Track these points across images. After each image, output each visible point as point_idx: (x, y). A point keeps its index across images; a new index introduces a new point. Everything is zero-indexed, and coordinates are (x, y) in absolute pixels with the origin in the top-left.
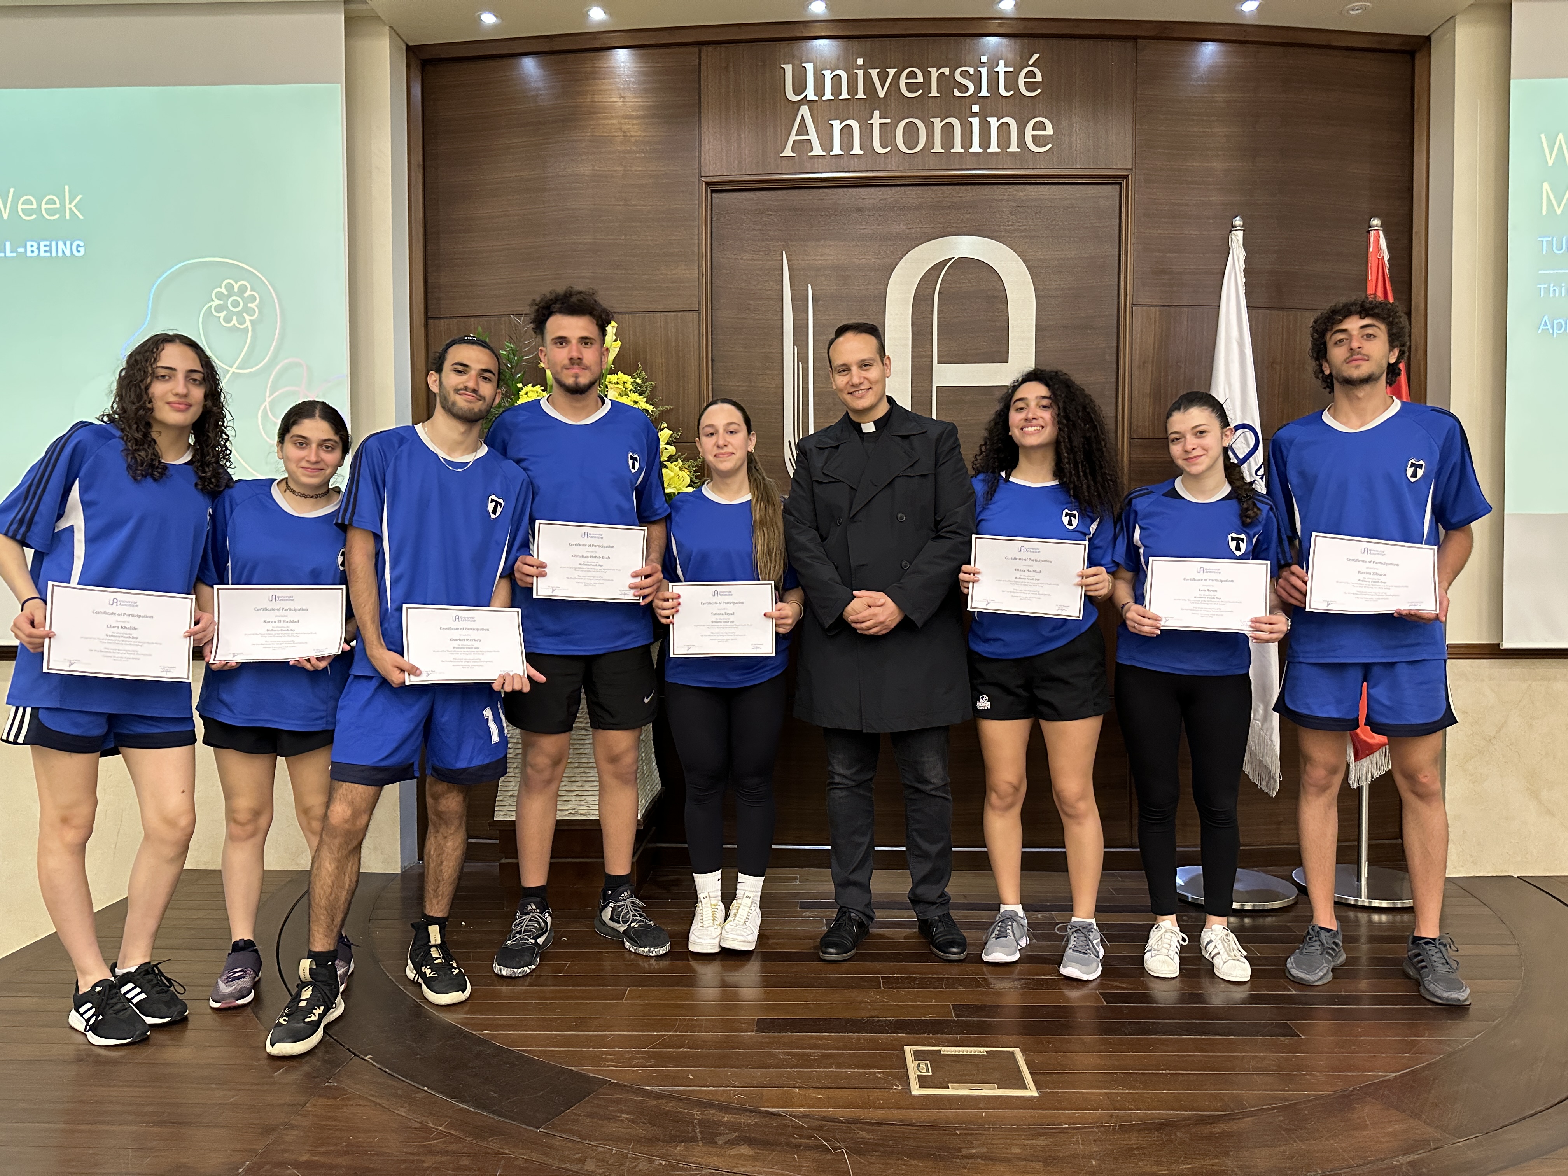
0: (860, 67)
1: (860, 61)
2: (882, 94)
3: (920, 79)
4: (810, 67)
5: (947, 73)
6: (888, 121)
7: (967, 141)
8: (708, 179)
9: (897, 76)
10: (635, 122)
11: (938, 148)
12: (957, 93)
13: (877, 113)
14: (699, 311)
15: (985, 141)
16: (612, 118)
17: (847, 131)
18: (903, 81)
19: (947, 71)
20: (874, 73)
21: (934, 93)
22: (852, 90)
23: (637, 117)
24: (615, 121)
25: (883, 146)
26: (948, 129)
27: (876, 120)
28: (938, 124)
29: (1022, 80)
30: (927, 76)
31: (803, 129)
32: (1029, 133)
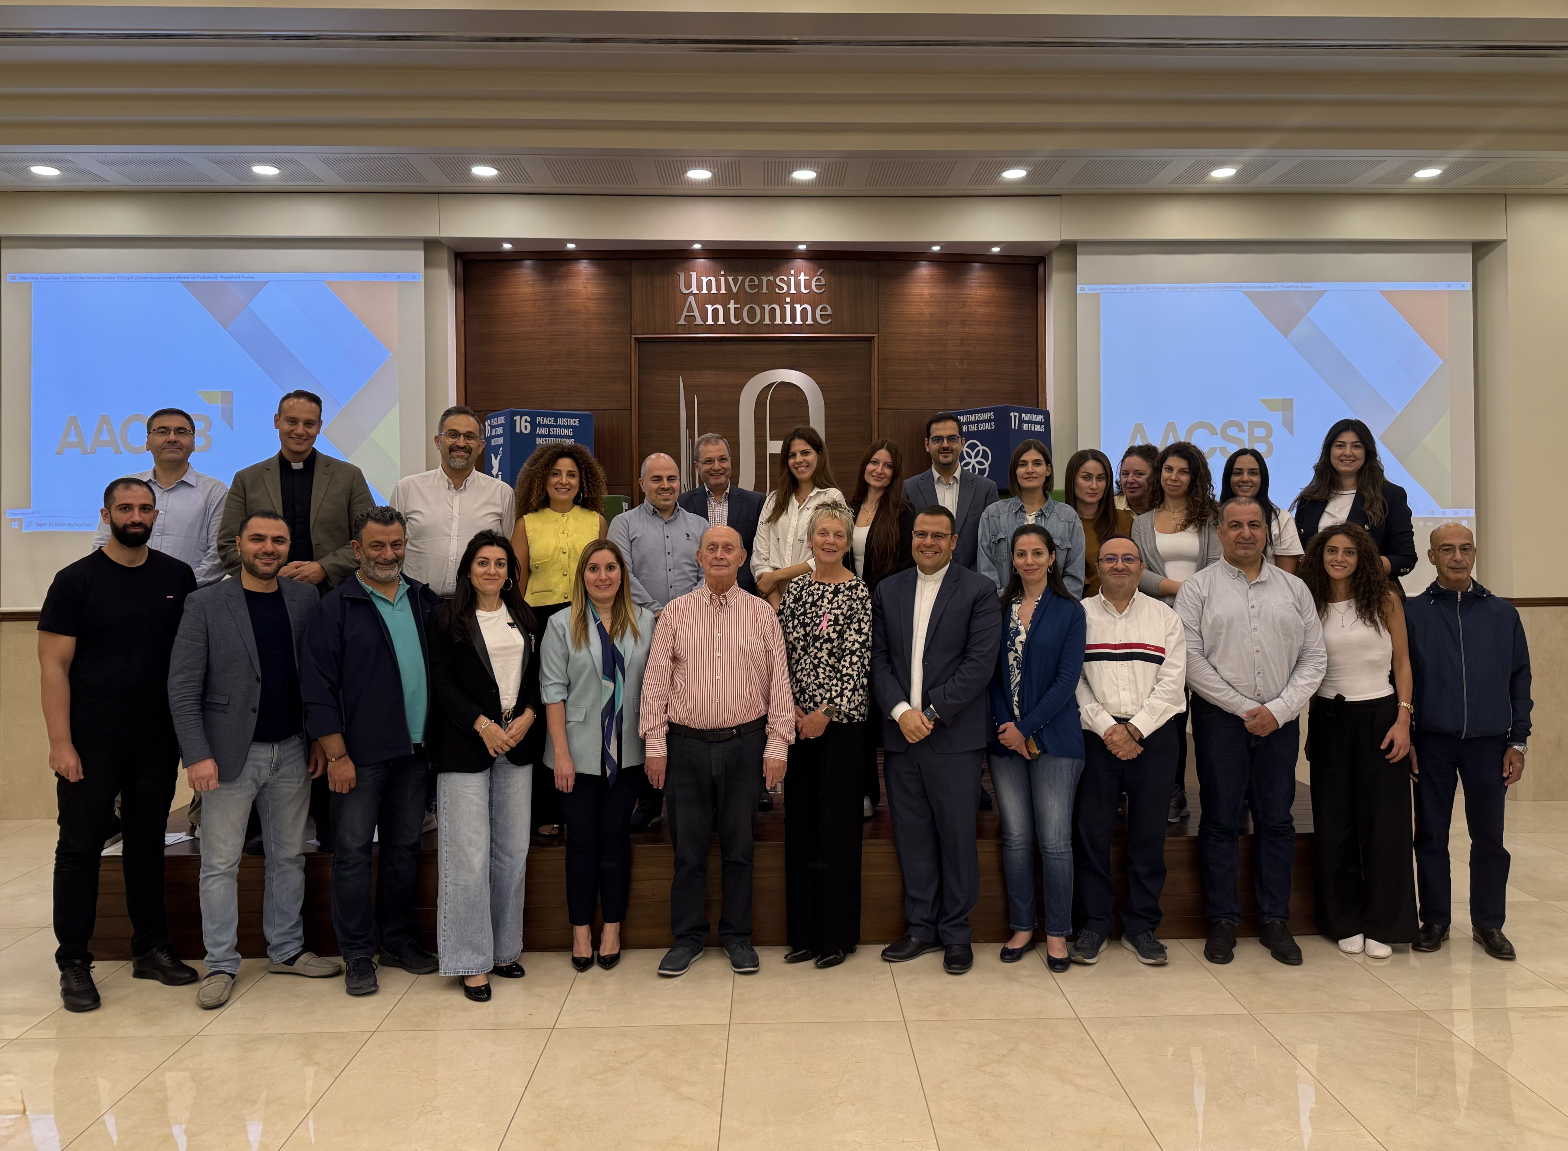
0: (722, 275)
1: (723, 273)
2: (735, 290)
3: (757, 283)
4: (694, 275)
5: (772, 279)
6: (739, 306)
7: (783, 318)
8: (636, 336)
9: (743, 281)
10: (593, 302)
11: (767, 322)
12: (777, 291)
13: (732, 301)
14: (631, 409)
15: (793, 318)
16: (579, 299)
17: (715, 312)
18: (747, 283)
19: (771, 278)
20: (730, 279)
21: (765, 291)
22: (718, 288)
23: (594, 299)
24: (581, 301)
25: (736, 319)
26: (773, 311)
27: (732, 305)
28: (767, 308)
29: (813, 283)
30: (760, 281)
31: (690, 309)
32: (818, 313)
